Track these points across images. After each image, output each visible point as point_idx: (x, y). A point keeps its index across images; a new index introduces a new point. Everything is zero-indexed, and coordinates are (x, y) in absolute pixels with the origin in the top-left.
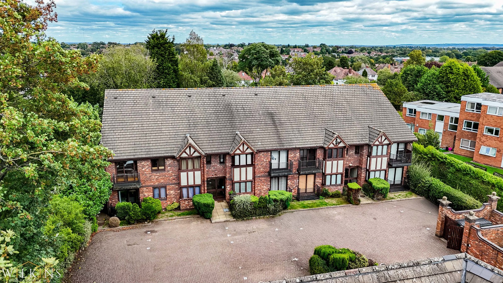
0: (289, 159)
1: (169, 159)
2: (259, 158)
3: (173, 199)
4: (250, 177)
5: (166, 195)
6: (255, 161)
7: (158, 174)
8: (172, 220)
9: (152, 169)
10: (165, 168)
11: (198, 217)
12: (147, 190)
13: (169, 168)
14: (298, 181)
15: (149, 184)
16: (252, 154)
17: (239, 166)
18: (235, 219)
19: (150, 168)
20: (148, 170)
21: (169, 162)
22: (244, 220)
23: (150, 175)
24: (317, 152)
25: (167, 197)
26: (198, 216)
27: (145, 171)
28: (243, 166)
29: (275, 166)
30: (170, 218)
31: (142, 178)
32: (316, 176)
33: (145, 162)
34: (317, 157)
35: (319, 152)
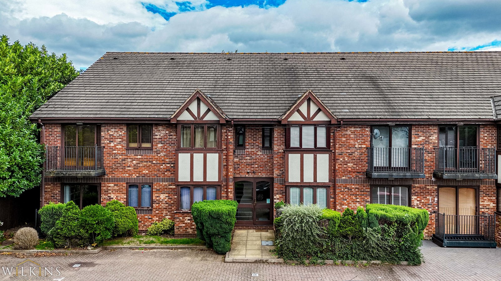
0: (413, 146)
1: (160, 128)
2: (344, 139)
3: (164, 212)
4: (324, 177)
5: (152, 202)
6: (334, 146)
7: (139, 157)
8: (145, 249)
9: (128, 145)
10: (152, 145)
11: (202, 250)
12: (116, 188)
13: (160, 145)
14: (436, 199)
15: (120, 176)
16: (328, 126)
17: (300, 150)
18: (281, 260)
19: (124, 144)
20: (120, 147)
21: (159, 133)
22: (302, 263)
23: (124, 157)
24: (481, 136)
25: (152, 207)
26: (204, 247)
27: (114, 148)
28: (308, 151)
29: (379, 161)
30: (144, 245)
31: (107, 161)
32: (481, 193)
33: (117, 130)
34: (481, 147)
35: (486, 135)
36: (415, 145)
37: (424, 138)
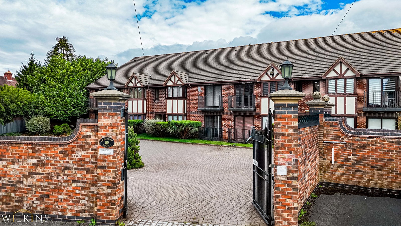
6: (189, 96)
14: (233, 122)
17: (172, 98)
24: (255, 89)
28: (175, 98)
34: (255, 95)
35: (257, 88)
36: (224, 95)
37: (228, 91)
